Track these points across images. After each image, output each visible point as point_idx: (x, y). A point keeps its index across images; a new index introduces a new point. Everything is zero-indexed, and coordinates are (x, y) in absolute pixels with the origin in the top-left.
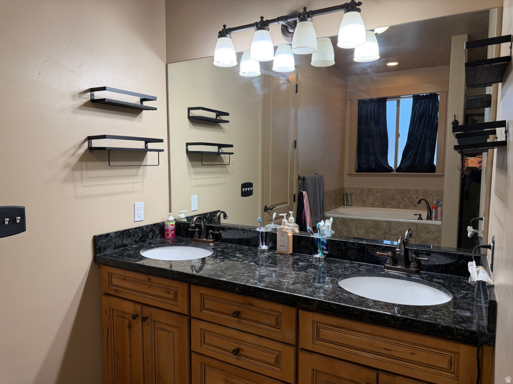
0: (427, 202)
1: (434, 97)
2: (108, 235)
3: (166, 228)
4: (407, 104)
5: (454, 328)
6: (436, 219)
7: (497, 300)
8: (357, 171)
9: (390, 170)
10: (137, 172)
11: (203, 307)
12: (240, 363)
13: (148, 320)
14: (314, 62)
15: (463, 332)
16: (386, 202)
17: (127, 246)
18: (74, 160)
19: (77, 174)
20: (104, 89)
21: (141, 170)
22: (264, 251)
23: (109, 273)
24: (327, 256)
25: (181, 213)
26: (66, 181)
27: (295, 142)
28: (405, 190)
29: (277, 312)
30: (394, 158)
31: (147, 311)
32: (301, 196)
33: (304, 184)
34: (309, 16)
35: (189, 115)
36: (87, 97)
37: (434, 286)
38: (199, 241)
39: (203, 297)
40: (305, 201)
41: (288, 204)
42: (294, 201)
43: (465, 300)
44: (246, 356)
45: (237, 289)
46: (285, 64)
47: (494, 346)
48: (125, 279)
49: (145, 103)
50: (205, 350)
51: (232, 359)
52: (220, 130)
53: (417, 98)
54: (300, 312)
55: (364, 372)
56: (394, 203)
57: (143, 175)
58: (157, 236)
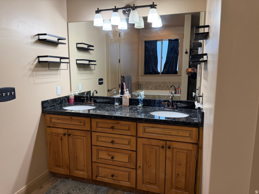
0: (174, 87)
1: (177, 40)
2: (47, 101)
3: (70, 98)
4: (166, 43)
5: (191, 122)
6: (178, 94)
7: (204, 112)
8: (144, 74)
9: (159, 73)
10: (57, 73)
11: (97, 127)
12: (114, 146)
13: (71, 136)
14: (136, 26)
15: (194, 123)
16: (157, 87)
17: (55, 106)
18: (33, 67)
19: (34, 73)
20: (45, 34)
21: (59, 71)
22: (117, 105)
23: (50, 117)
24: (143, 106)
25: (76, 91)
26: (30, 76)
27: (120, 60)
28: (165, 82)
29: (129, 125)
30: (160, 68)
31: (70, 132)
32: (122, 85)
33: (124, 79)
34: (136, 8)
35: (77, 46)
36: (37, 38)
37: (183, 113)
38: (87, 103)
39: (97, 122)
40: (124, 87)
41: (117, 89)
42: (120, 87)
43: (193, 115)
44: (116, 143)
45: (113, 118)
46: (123, 26)
47: (203, 127)
48: (58, 119)
49: (60, 41)
50: (99, 144)
51: (110, 145)
52: (89, 54)
53: (170, 41)
54: (138, 123)
55: (162, 142)
56: (160, 88)
57: (60, 74)
58: (66, 102)
